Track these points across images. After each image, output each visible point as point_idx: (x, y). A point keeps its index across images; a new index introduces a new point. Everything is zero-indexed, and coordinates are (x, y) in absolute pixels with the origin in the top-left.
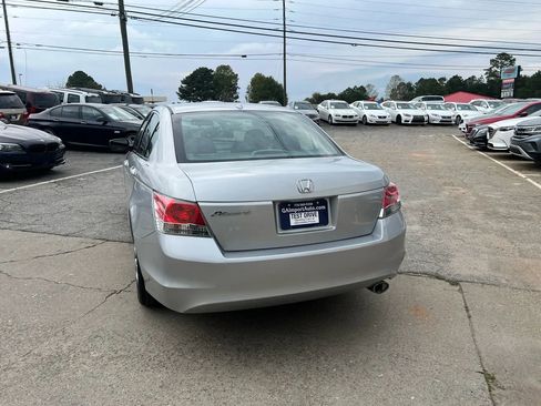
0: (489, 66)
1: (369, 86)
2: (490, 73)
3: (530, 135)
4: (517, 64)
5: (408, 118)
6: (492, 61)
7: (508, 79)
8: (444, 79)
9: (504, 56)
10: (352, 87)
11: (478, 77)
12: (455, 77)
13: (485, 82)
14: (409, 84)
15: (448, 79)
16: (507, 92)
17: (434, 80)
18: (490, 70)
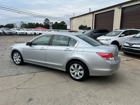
1: (14, 24)
5: (38, 33)
7: (51, 25)
8: (34, 23)
9: (47, 19)
10: (9, 24)
11: (42, 24)
12: (37, 23)
13: (44, 25)
14: (26, 24)
15: (35, 23)
16: (51, 28)
17: (32, 23)
18: (44, 22)
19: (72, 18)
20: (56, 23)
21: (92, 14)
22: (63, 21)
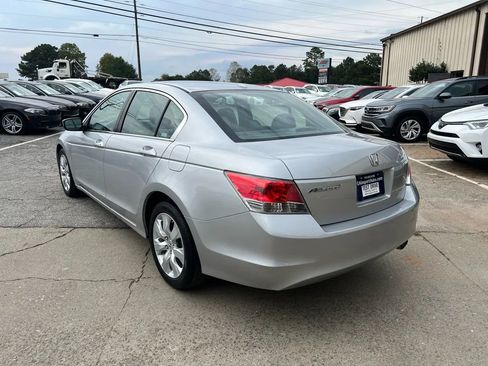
0: (305, 57)
1: (212, 70)
2: (307, 63)
3: (380, 113)
4: (326, 57)
6: (308, 53)
7: (323, 69)
8: (272, 67)
9: (316, 50)
10: (197, 71)
11: (298, 66)
12: (281, 65)
13: (303, 70)
14: (246, 70)
15: (276, 66)
16: (323, 79)
17: (265, 67)
18: (306, 60)
19: (392, 38)
20: (349, 60)
21: (476, 13)
22: (375, 54)
